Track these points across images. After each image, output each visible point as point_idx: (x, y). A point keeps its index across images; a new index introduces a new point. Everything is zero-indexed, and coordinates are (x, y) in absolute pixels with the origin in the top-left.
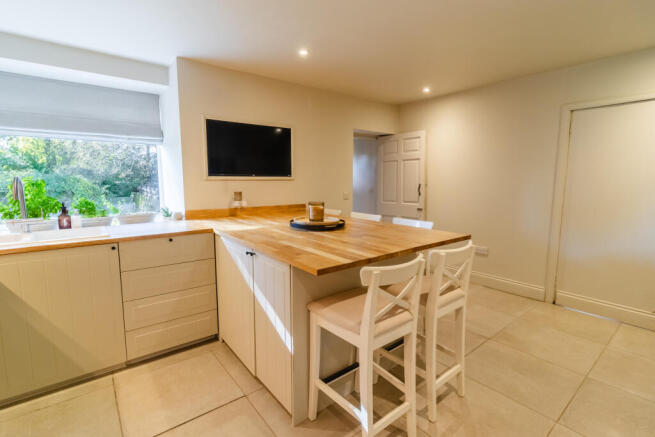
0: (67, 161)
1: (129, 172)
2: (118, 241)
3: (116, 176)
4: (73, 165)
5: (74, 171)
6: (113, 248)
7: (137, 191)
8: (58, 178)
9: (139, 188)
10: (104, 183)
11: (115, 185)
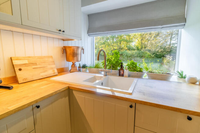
0: (145, 48)
1: (162, 50)
2: (137, 102)
3: (158, 52)
4: (146, 49)
5: (146, 50)
6: (131, 107)
7: (164, 57)
8: (142, 52)
9: (165, 56)
10: (154, 54)
11: (157, 54)
